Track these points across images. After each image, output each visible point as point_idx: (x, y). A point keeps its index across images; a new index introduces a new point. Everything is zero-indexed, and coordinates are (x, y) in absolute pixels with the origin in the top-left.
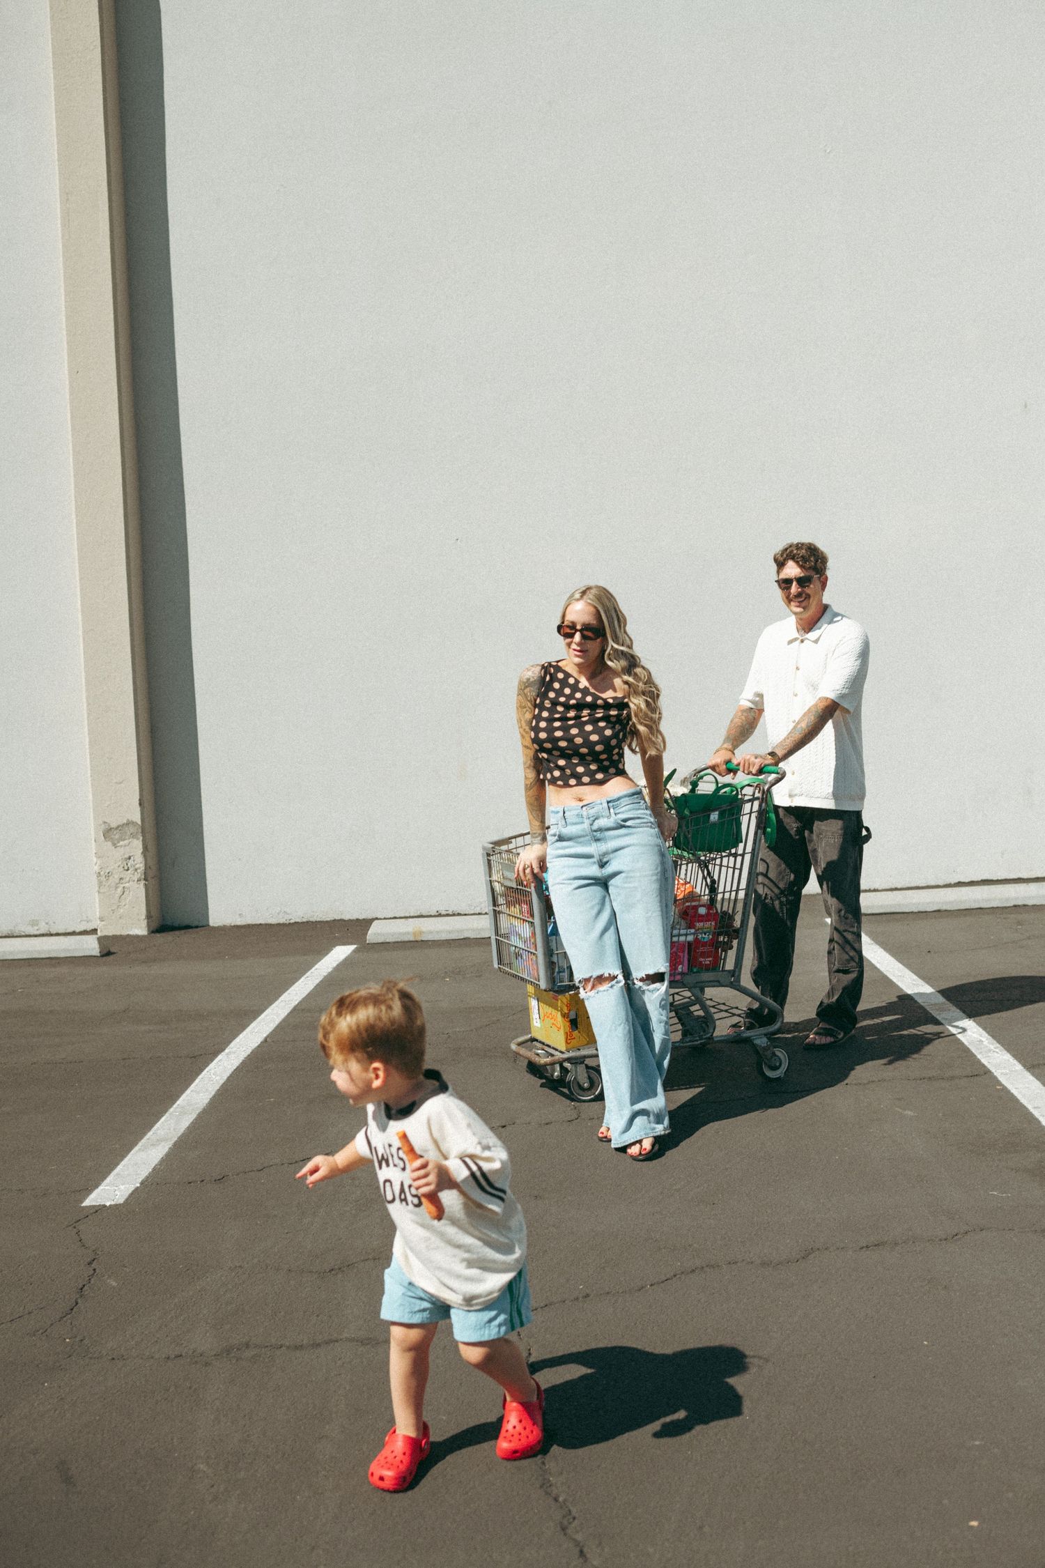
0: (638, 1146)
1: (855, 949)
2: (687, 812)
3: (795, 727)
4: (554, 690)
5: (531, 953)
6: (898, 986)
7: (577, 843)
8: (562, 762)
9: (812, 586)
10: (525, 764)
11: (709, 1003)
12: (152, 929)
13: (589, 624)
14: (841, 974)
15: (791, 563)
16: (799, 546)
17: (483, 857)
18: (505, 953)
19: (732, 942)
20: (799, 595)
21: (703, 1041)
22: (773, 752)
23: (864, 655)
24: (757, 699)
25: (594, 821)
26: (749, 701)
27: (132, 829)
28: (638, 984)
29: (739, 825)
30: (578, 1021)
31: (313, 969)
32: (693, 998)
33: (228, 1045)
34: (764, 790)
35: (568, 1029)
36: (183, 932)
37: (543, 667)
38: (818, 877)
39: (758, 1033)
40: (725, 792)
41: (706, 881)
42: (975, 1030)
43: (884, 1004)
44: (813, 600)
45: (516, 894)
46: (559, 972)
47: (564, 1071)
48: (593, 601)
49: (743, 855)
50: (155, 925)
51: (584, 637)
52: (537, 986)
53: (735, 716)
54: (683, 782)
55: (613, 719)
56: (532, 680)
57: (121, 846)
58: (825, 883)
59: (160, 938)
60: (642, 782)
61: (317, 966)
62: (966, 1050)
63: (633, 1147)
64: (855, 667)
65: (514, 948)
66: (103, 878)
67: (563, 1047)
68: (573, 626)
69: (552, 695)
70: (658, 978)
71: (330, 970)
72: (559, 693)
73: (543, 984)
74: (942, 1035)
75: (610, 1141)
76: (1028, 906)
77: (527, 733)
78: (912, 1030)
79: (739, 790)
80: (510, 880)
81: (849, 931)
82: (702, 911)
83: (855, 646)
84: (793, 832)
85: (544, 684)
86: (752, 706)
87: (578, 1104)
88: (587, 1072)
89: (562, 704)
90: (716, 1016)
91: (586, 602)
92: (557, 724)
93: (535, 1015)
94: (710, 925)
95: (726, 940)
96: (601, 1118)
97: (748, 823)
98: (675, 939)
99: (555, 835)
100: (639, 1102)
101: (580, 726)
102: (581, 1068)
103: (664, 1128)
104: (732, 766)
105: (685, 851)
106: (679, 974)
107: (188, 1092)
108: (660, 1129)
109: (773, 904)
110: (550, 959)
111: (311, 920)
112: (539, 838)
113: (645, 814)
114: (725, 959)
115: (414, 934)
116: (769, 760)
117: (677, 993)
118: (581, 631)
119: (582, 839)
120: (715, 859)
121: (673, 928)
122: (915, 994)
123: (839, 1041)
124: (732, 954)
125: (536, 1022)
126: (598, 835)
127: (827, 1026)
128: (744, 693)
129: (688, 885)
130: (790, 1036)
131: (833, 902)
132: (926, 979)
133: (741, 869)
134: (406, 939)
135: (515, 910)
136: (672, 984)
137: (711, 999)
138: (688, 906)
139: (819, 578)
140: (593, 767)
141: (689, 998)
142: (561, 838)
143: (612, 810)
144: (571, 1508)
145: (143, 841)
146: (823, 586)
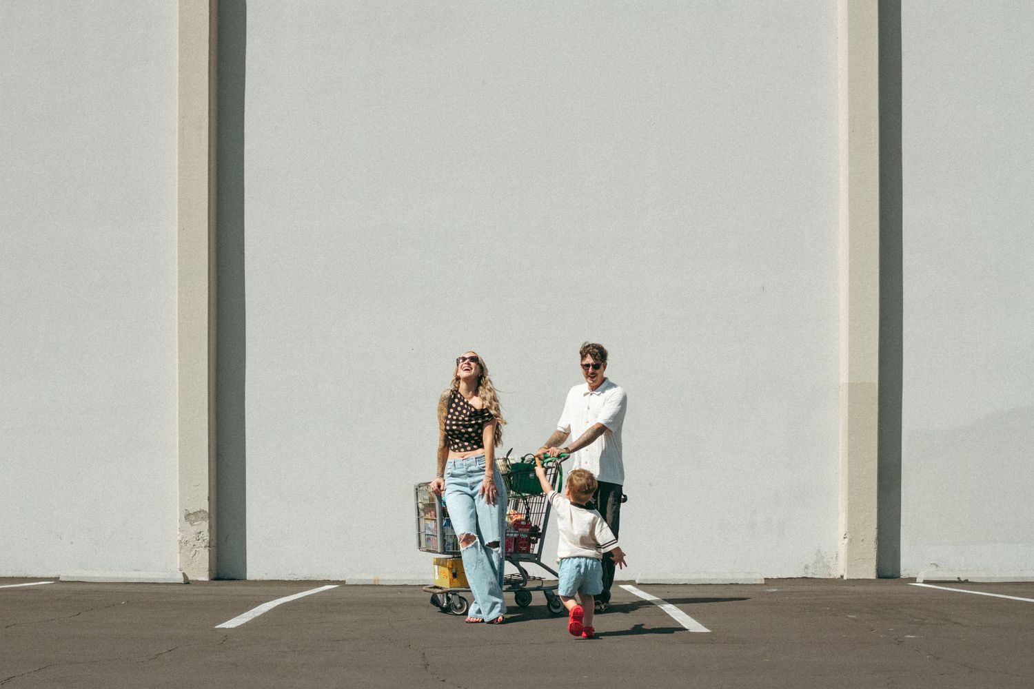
3: (581, 437)
5: (434, 536)
7: (460, 478)
9: (598, 369)
15: (588, 356)
17: (414, 495)
19: (537, 540)
20: (592, 373)
22: (567, 448)
24: (567, 427)
25: (468, 467)
26: (562, 428)
27: (203, 515)
28: (487, 546)
30: (456, 573)
34: (558, 464)
35: (451, 577)
36: (230, 581)
37: (452, 390)
41: (525, 507)
44: (598, 376)
45: (429, 508)
46: (448, 545)
47: (448, 598)
50: (213, 576)
56: (446, 396)
57: (195, 525)
59: (216, 584)
65: (426, 533)
66: (183, 545)
67: (448, 587)
69: (454, 406)
70: (496, 544)
72: (457, 405)
76: (738, 584)
77: (442, 425)
80: (426, 500)
82: (523, 523)
85: (451, 399)
86: (564, 430)
88: (459, 600)
94: (527, 531)
95: (534, 538)
98: (508, 535)
99: (449, 474)
102: (456, 598)
104: (546, 456)
105: (516, 492)
106: (509, 553)
110: (443, 538)
114: (533, 549)
115: (375, 580)
116: (564, 451)
119: (462, 476)
120: (531, 496)
124: (537, 546)
125: (436, 577)
126: (470, 474)
134: (369, 583)
135: (428, 516)
138: (516, 520)
142: (451, 476)
145: (209, 522)
146: (605, 368)
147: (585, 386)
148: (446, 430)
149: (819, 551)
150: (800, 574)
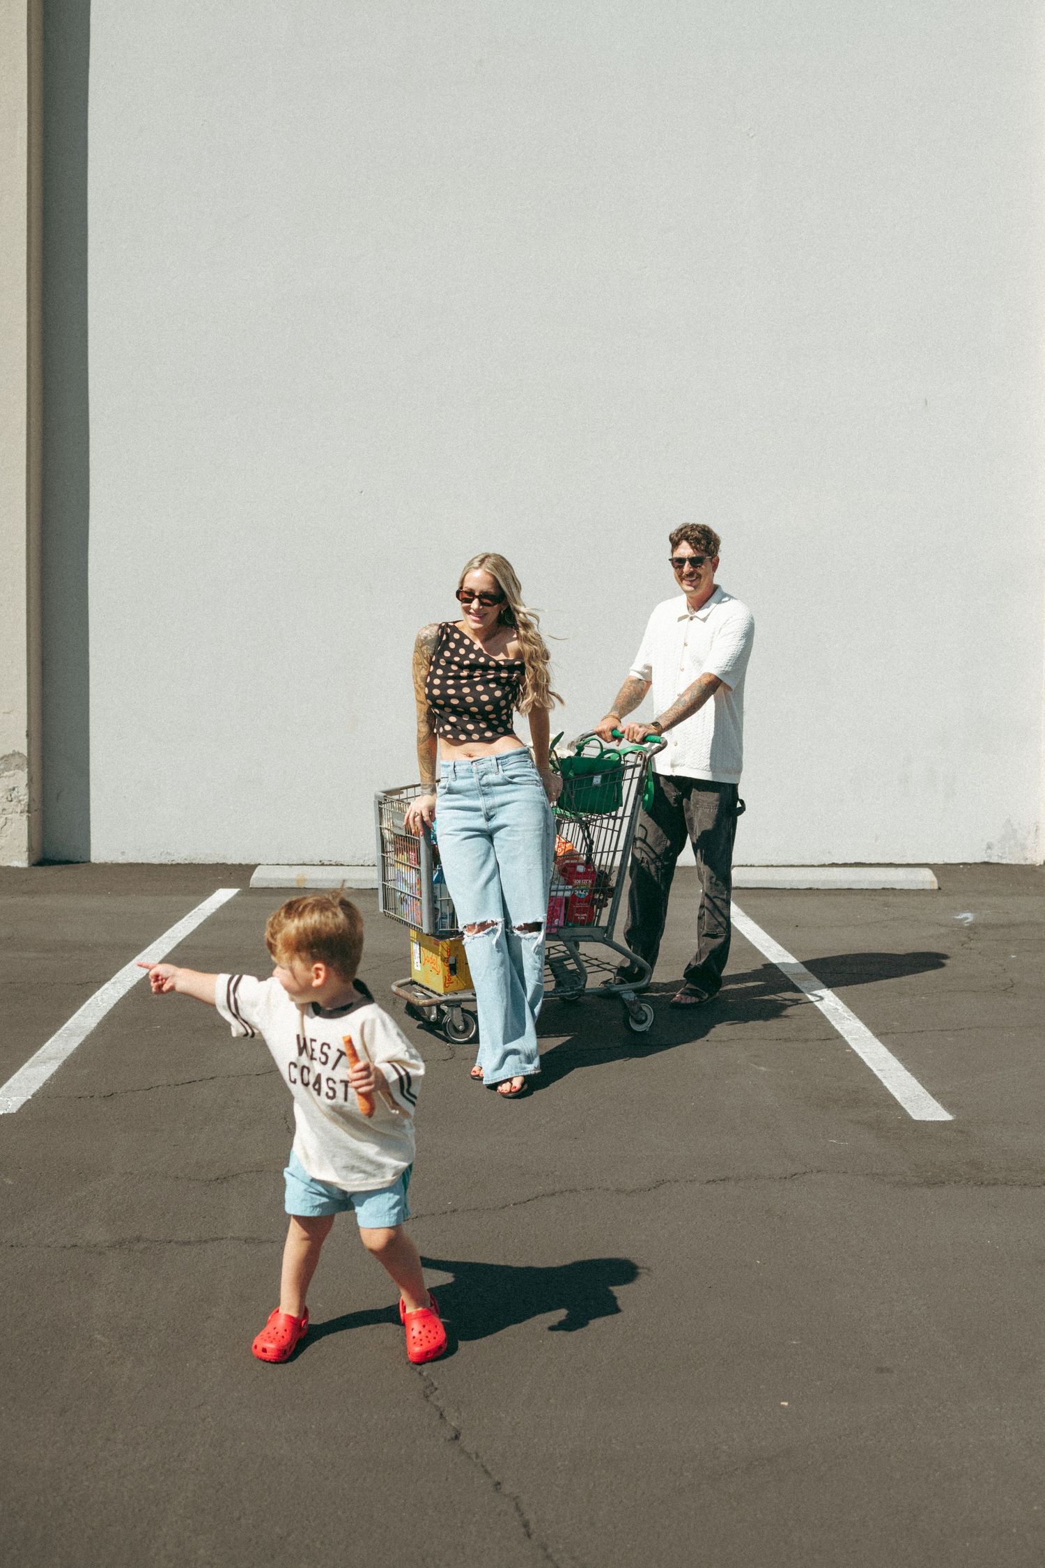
0: (508, 1083)
1: (722, 915)
2: (571, 774)
3: (678, 700)
4: (450, 650)
5: (416, 898)
6: (763, 956)
7: (466, 796)
8: (453, 719)
9: (703, 567)
10: (418, 718)
11: (582, 958)
12: (32, 861)
13: (487, 592)
14: (709, 939)
15: (684, 544)
16: (694, 527)
17: (375, 806)
18: (391, 899)
19: (607, 900)
20: (691, 575)
21: (574, 992)
22: (657, 722)
23: (749, 635)
24: (646, 671)
25: (483, 776)
26: (638, 672)
27: (17, 760)
28: (517, 932)
29: (620, 789)
30: (457, 966)
31: (196, 909)
32: (568, 952)
33: (114, 976)
34: (645, 757)
35: (447, 973)
36: (64, 866)
37: (440, 626)
38: (693, 844)
39: (627, 988)
40: (609, 758)
41: (586, 842)
42: (832, 999)
43: (749, 971)
44: (704, 580)
45: (405, 842)
46: (442, 918)
47: (441, 1013)
48: (492, 570)
49: (622, 818)
50: (35, 858)
51: (481, 603)
52: (419, 931)
53: (624, 687)
54: (570, 746)
55: (503, 681)
56: (429, 638)
57: (6, 777)
58: (699, 851)
59: (41, 872)
60: (530, 743)
61: (200, 906)
62: (822, 1016)
63: (504, 1085)
64: (739, 647)
65: (400, 893)
67: (441, 990)
68: (471, 593)
69: (447, 654)
70: (536, 927)
71: (214, 910)
72: (455, 652)
73: (426, 929)
74: (800, 1002)
75: (481, 1079)
76: (895, 889)
77: (422, 688)
78: (773, 996)
79: (622, 756)
80: (400, 828)
81: (719, 898)
82: (581, 869)
83: (739, 626)
84: (672, 801)
85: (440, 643)
86: (641, 678)
87: (453, 1045)
88: (463, 1015)
89: (456, 663)
90: (588, 970)
91: (485, 571)
92: (450, 682)
93: (416, 959)
94: (588, 882)
95: (601, 898)
96: (474, 1059)
97: (629, 788)
98: (553, 894)
99: (444, 788)
100: (511, 1041)
101: (472, 686)
102: (457, 1012)
103: (535, 1068)
104: (617, 733)
105: (568, 811)
106: (555, 927)
107: (75, 1016)
108: (531, 1069)
109: (648, 868)
110: (433, 905)
111: (194, 862)
112: (429, 790)
113: (530, 772)
114: (599, 917)
115: (298, 881)
116: (653, 730)
117: (553, 947)
118: (480, 597)
119: (472, 793)
120: (596, 820)
121: (552, 883)
122: (780, 963)
123: (703, 1002)
124: (606, 912)
125: (417, 966)
126: (486, 789)
127: (694, 987)
128: (634, 664)
129: (568, 845)
130: (658, 995)
131: (705, 869)
132: (792, 951)
133: (619, 832)
134: (289, 886)
135: (403, 857)
136: (548, 936)
137: (585, 955)
138: (567, 864)
139: (711, 560)
140: (482, 725)
141: (564, 952)
142: (450, 791)
143: (500, 767)
144: (433, 1381)
145: (28, 773)
146: (715, 567)
147: (680, 602)
148: (430, 696)
149: (1009, 821)
150: (979, 859)
